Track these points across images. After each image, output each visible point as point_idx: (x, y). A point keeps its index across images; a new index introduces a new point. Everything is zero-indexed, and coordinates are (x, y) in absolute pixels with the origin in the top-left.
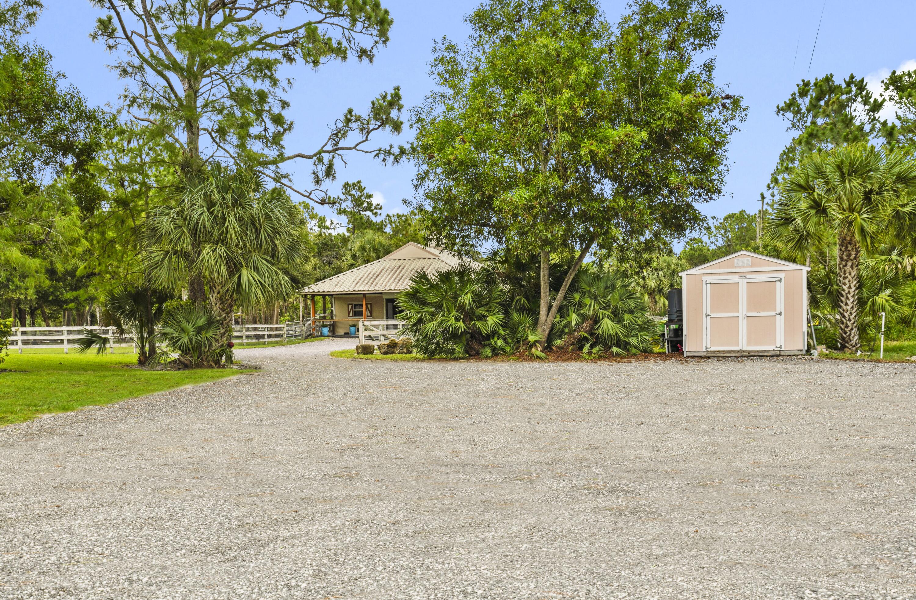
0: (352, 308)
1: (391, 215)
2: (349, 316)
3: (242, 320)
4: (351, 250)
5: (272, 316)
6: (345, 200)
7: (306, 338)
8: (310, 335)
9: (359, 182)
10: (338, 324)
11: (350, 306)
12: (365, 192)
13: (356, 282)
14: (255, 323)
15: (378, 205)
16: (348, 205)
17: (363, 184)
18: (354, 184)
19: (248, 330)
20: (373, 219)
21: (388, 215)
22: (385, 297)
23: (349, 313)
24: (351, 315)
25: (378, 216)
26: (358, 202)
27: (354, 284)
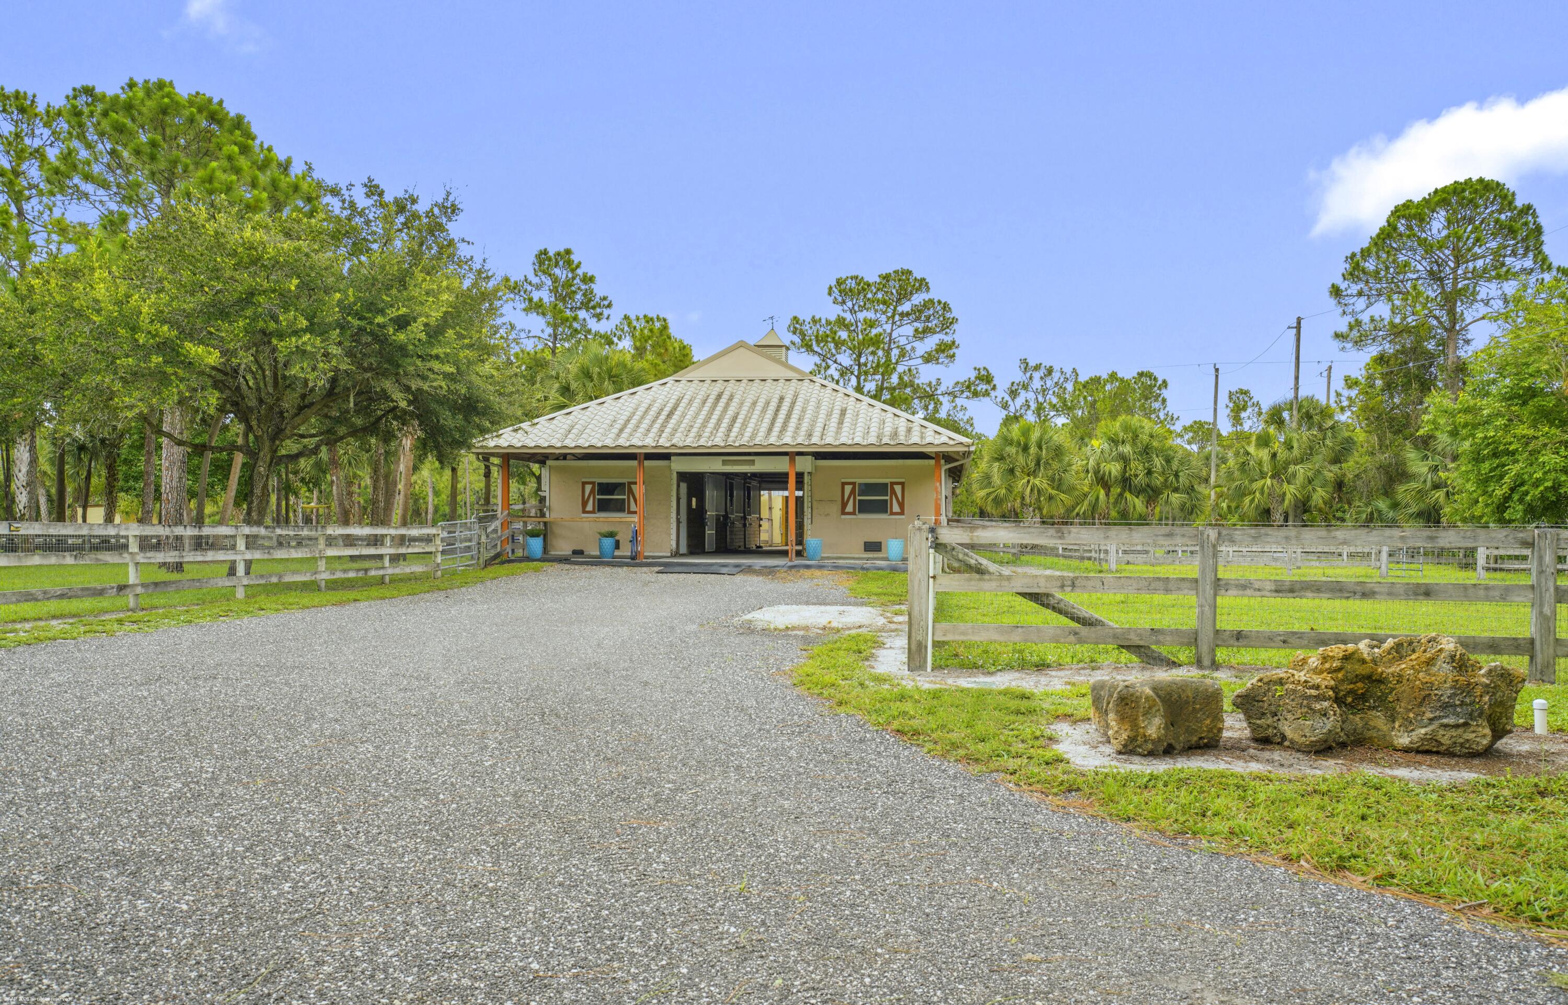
0: (592, 491)
1: (633, 317)
2: (584, 512)
3: (318, 516)
4: (557, 378)
5: (388, 508)
6: (538, 287)
7: (488, 563)
8: (497, 556)
9: (568, 252)
10: (557, 530)
11: (588, 488)
12: (580, 272)
13: (618, 426)
14: (346, 522)
15: (605, 298)
16: (544, 296)
17: (575, 258)
18: (559, 254)
19: (331, 541)
20: (593, 325)
21: (626, 318)
22: (679, 466)
23: (585, 504)
24: (589, 507)
25: (604, 321)
26: (563, 292)
27: (615, 431)
